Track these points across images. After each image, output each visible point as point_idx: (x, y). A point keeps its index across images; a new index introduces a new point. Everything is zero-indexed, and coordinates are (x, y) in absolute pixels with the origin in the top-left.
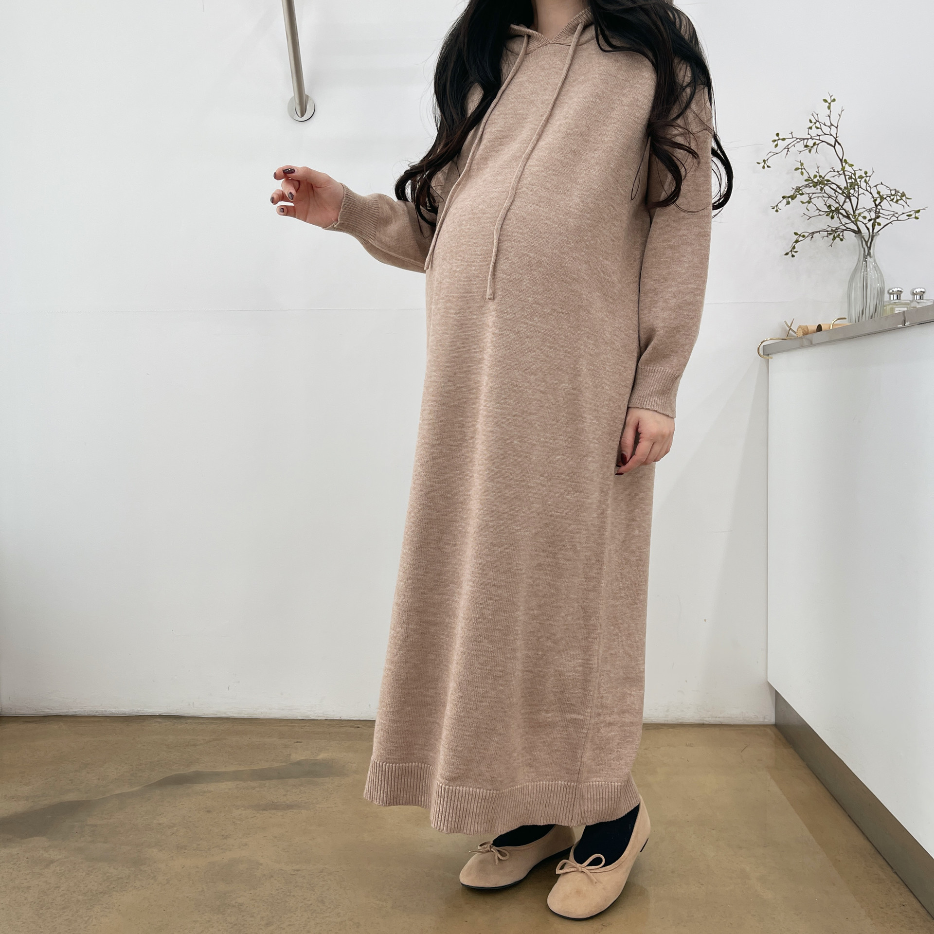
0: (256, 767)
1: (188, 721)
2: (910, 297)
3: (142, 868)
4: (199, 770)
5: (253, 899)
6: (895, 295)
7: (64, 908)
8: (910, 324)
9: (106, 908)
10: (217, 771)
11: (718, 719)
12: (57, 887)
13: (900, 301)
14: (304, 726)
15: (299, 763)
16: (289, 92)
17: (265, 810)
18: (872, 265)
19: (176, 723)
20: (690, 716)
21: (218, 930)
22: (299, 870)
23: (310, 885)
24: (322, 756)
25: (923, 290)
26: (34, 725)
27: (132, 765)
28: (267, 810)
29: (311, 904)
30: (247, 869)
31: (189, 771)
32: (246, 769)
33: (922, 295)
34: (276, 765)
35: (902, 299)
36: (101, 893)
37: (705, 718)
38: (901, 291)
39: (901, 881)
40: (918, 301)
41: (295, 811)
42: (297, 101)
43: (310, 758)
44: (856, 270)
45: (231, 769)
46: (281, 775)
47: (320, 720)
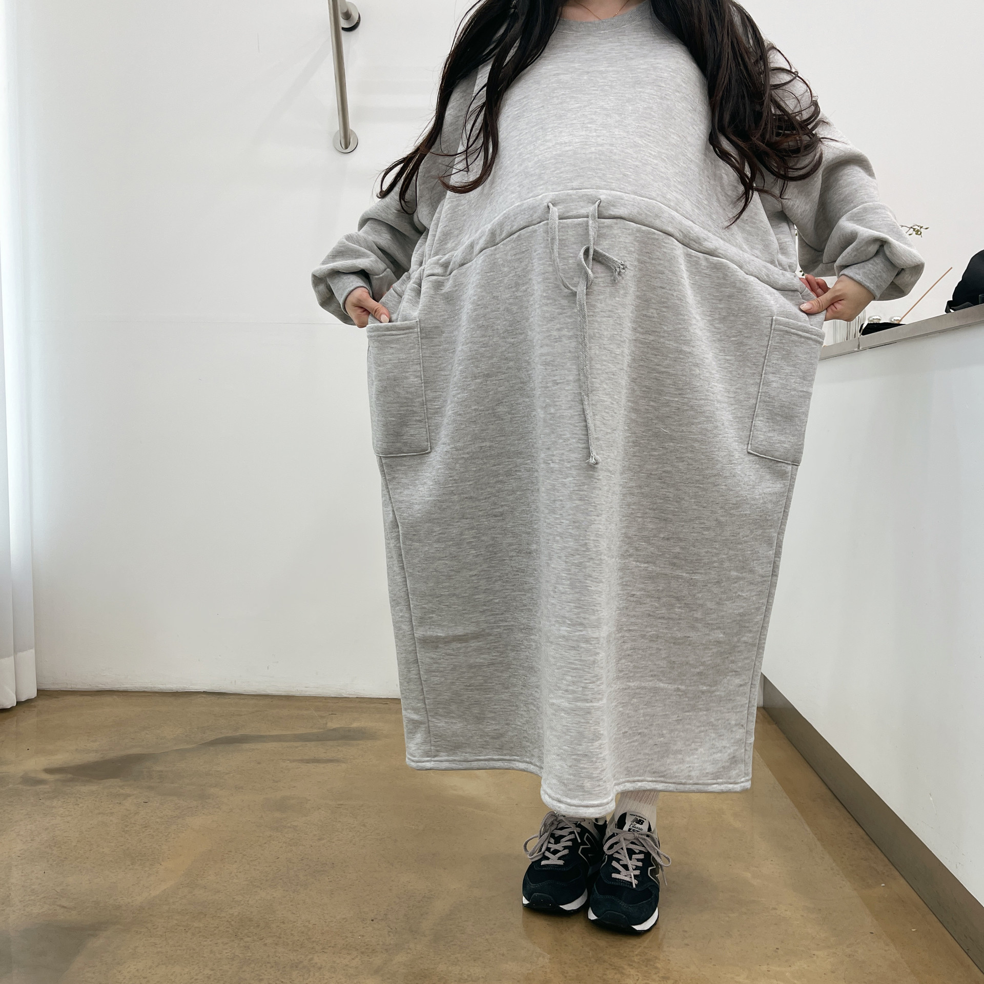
0: (297, 732)
1: (231, 697)
3: (207, 801)
4: (245, 734)
5: (305, 823)
7: (146, 827)
8: (862, 348)
9: (182, 827)
10: (263, 734)
14: (338, 702)
15: (334, 730)
16: (335, 126)
17: (307, 763)
22: (343, 805)
23: (352, 814)
24: (355, 725)
26: (89, 698)
27: (185, 729)
28: (310, 763)
29: (355, 827)
30: (298, 803)
31: (238, 734)
32: (288, 733)
34: (315, 731)
36: (175, 817)
41: (334, 764)
42: (342, 134)
43: (345, 726)
45: (275, 733)
46: (318, 738)
47: (352, 698)
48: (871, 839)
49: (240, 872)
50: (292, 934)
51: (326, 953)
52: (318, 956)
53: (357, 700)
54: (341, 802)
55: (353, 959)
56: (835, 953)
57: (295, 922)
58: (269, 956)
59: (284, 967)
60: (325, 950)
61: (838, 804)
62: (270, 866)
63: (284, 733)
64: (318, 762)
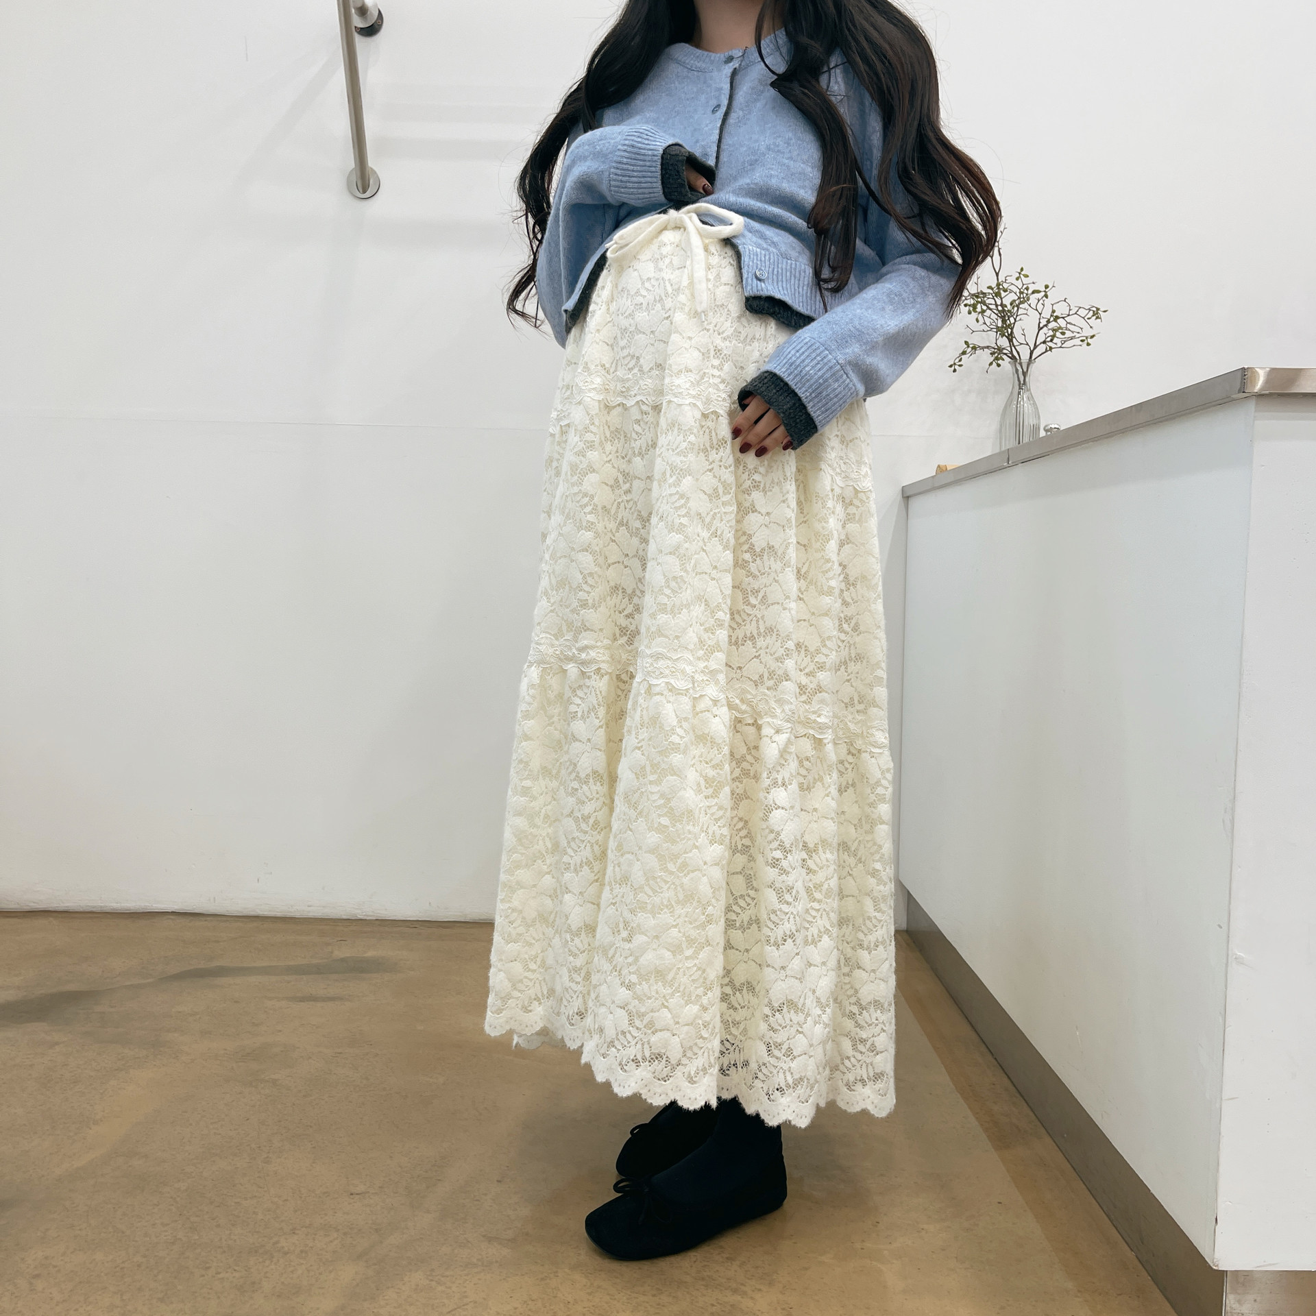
0: (292, 963)
1: (208, 919)
3: (162, 1049)
4: (224, 965)
5: (288, 1076)
7: (74, 1082)
8: (1013, 463)
9: (123, 1082)
10: (245, 965)
12: (66, 1065)
14: (351, 925)
15: (343, 960)
16: (351, 163)
17: (301, 1001)
18: (1027, 396)
21: (252, 1100)
22: (341, 1053)
23: (353, 1065)
24: (370, 954)
26: (17, 921)
27: (141, 959)
28: (304, 1002)
29: (354, 1081)
30: (282, 1051)
31: (212, 965)
32: (279, 964)
34: (315, 961)
36: (117, 1070)
38: (1058, 429)
41: (336, 1003)
42: (359, 174)
43: (357, 956)
44: (1009, 401)
45: (261, 964)
46: (318, 970)
47: (370, 920)
48: (1018, 1090)
49: (195, 1138)
50: (254, 1213)
51: (298, 1234)
52: (286, 1239)
53: (377, 922)
54: (340, 1050)
55: (331, 1242)
56: (950, 1227)
57: (260, 1197)
58: (221, 1239)
59: (240, 1252)
60: (296, 1232)
61: (983, 1048)
62: (235, 1130)
63: (273, 964)
64: (314, 1001)
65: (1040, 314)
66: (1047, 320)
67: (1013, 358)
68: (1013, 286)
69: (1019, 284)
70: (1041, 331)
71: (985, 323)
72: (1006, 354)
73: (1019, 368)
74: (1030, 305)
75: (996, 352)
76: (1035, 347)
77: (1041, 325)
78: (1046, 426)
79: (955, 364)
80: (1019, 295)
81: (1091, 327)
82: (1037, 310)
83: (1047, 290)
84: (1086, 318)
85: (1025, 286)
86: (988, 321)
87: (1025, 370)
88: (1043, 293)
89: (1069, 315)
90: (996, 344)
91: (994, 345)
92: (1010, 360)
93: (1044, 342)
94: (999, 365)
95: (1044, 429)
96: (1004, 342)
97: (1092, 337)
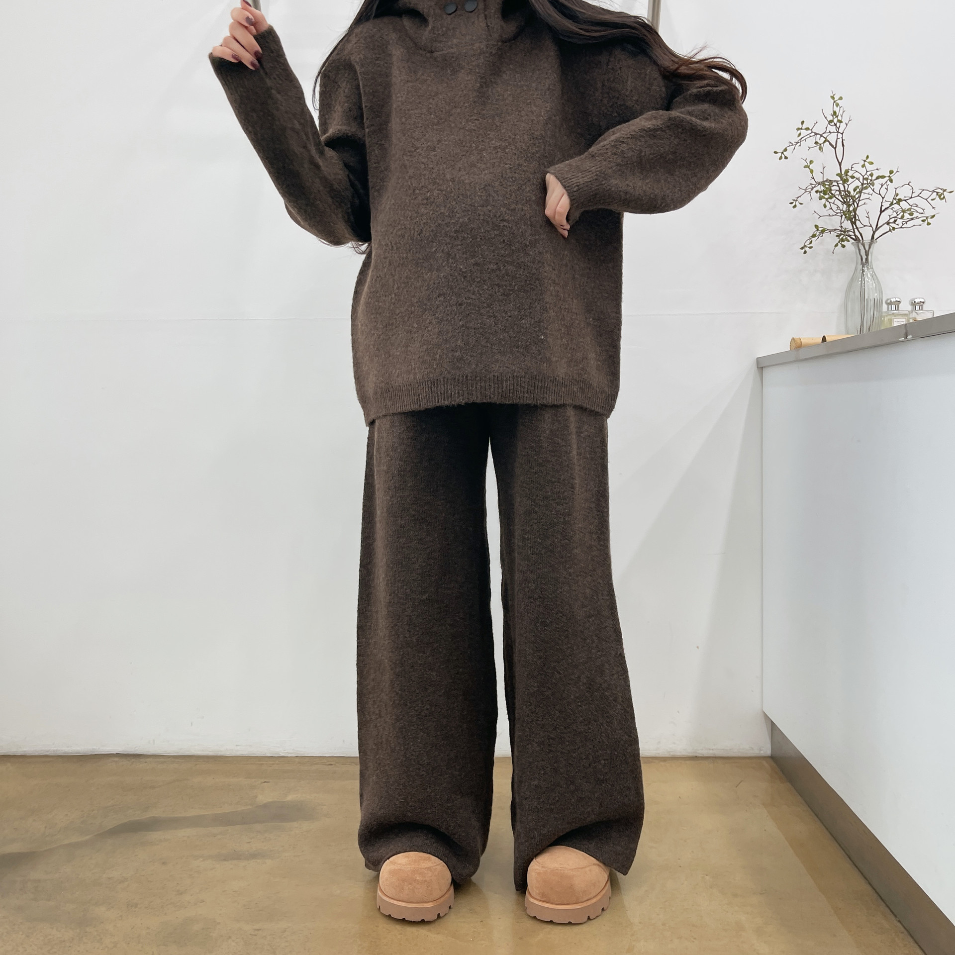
0: (219, 811)
1: (148, 760)
2: (910, 308)
4: (157, 815)
6: (893, 306)
8: (912, 337)
10: (175, 816)
11: (711, 752)
13: (897, 312)
14: (273, 764)
15: (266, 806)
17: (225, 860)
18: (870, 274)
19: (133, 762)
20: (681, 748)
22: (260, 930)
23: (271, 946)
24: (290, 797)
25: (923, 300)
27: (82, 811)
28: (228, 861)
31: (146, 817)
32: (206, 813)
33: (922, 306)
34: (240, 808)
35: (900, 309)
37: (698, 750)
38: (899, 301)
39: (905, 932)
40: (917, 312)
41: (258, 861)
43: (278, 800)
44: (852, 279)
45: (192, 813)
47: (290, 757)
53: (297, 760)
63: (202, 812)
64: (237, 859)
65: (883, 198)
66: (890, 203)
67: (857, 239)
68: (857, 173)
69: (863, 171)
70: (883, 214)
71: (831, 209)
72: (849, 236)
73: (861, 247)
74: (873, 191)
75: (841, 234)
76: (877, 228)
77: (883, 209)
78: (888, 300)
79: (805, 246)
80: (862, 182)
81: (933, 208)
82: (880, 194)
83: (891, 176)
84: (928, 200)
85: (868, 173)
86: (834, 207)
87: (867, 249)
88: (888, 178)
89: (911, 198)
90: (841, 227)
91: (840, 228)
92: (854, 241)
93: (888, 223)
94: (843, 246)
95: (886, 303)
96: (847, 225)
97: (933, 217)
